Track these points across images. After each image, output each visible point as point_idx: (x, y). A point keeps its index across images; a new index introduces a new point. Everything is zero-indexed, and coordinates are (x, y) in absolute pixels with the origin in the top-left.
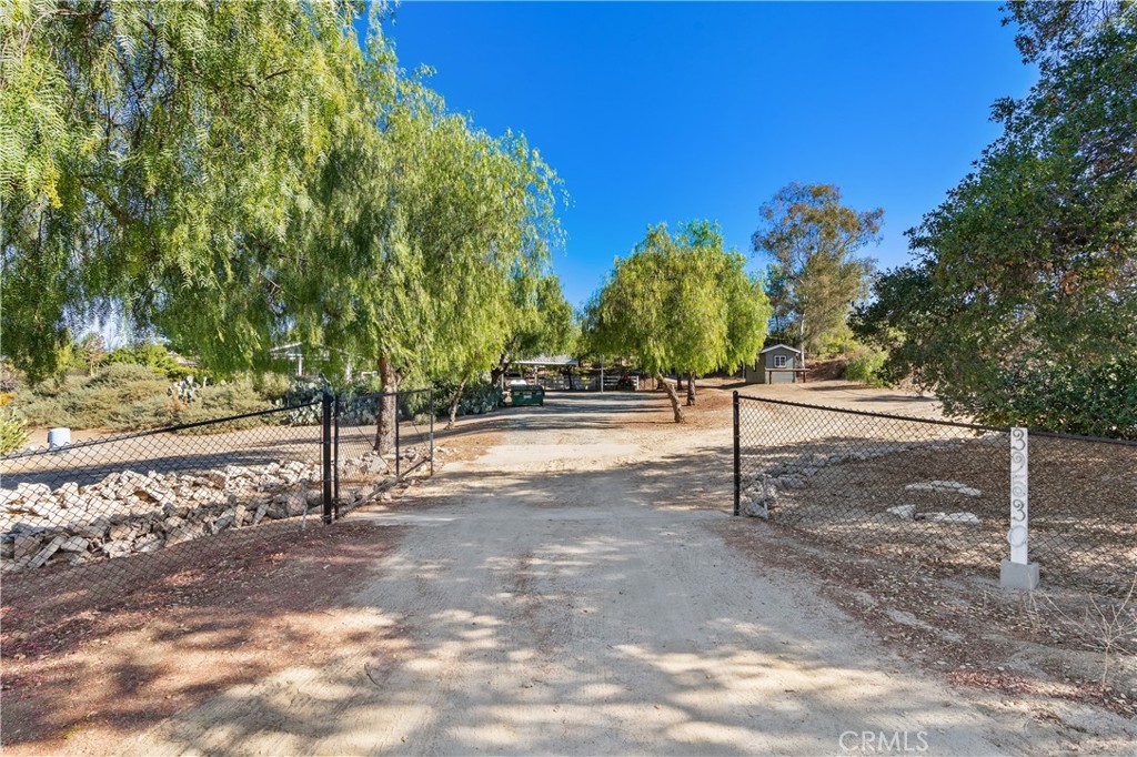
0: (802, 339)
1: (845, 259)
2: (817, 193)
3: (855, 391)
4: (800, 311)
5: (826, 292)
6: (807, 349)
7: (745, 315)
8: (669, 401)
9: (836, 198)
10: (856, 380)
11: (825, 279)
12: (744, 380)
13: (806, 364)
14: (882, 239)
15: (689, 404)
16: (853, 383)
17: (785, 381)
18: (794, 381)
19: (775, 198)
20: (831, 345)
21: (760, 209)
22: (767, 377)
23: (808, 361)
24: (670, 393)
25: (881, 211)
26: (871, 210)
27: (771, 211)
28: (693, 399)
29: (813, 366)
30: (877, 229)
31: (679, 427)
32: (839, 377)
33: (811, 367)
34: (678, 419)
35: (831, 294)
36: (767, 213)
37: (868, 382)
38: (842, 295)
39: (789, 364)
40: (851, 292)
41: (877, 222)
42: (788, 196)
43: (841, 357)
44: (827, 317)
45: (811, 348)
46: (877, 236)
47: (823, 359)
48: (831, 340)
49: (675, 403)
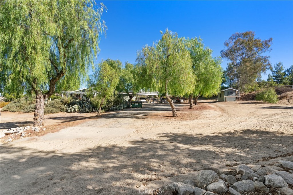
0: (239, 86)
1: (256, 57)
2: (245, 35)
3: (260, 104)
4: (238, 77)
5: (248, 68)
6: (240, 90)
7: (211, 73)
8: (171, 107)
9: (253, 36)
10: (260, 100)
11: (248, 64)
12: (217, 101)
13: (240, 95)
14: (271, 49)
15: (190, 108)
16: (259, 101)
17: (232, 100)
18: (235, 101)
19: (230, 38)
20: (250, 89)
21: (224, 43)
22: (225, 99)
23: (241, 94)
24: (171, 103)
25: (271, 39)
26: (267, 39)
27: (228, 44)
28: (192, 106)
29: (243, 96)
30: (269, 46)
31: (173, 119)
32: (253, 99)
33: (242, 96)
34: (174, 115)
35: (250, 69)
36: (226, 44)
37: (265, 101)
38: (255, 70)
39: (233, 95)
40: (258, 68)
41: (269, 43)
42: (234, 37)
43: (254, 92)
44: (249, 78)
45: (242, 90)
46: (269, 48)
47: (247, 93)
48: (250, 87)
49: (173, 108)
